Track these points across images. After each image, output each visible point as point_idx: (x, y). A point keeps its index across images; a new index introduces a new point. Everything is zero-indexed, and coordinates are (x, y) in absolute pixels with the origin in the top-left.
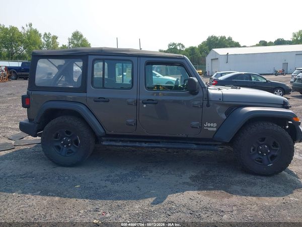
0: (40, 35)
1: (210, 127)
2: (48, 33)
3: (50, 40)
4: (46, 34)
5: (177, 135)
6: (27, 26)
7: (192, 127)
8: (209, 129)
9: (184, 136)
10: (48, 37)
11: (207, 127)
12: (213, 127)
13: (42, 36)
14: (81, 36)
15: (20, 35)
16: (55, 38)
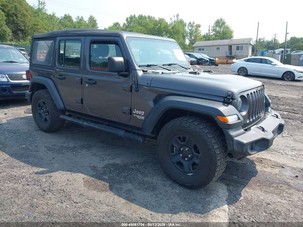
0: (185, 25)
1: (138, 115)
2: (192, 22)
3: (194, 29)
4: (190, 23)
5: (112, 119)
6: (174, 17)
7: (124, 112)
8: (138, 117)
9: (117, 120)
10: (192, 26)
11: (136, 114)
12: (141, 115)
13: (187, 26)
14: (224, 23)
15: (166, 26)
16: (199, 26)
